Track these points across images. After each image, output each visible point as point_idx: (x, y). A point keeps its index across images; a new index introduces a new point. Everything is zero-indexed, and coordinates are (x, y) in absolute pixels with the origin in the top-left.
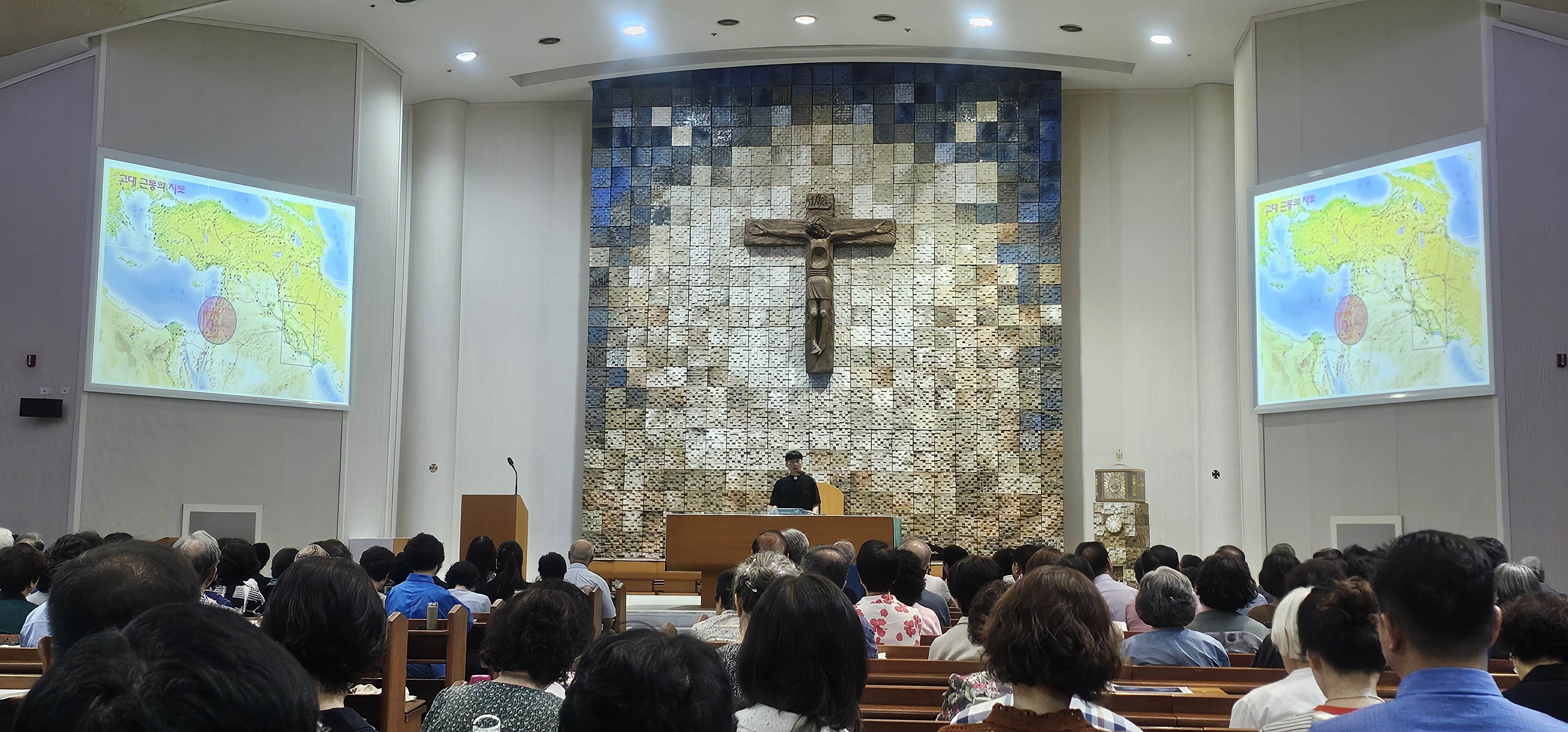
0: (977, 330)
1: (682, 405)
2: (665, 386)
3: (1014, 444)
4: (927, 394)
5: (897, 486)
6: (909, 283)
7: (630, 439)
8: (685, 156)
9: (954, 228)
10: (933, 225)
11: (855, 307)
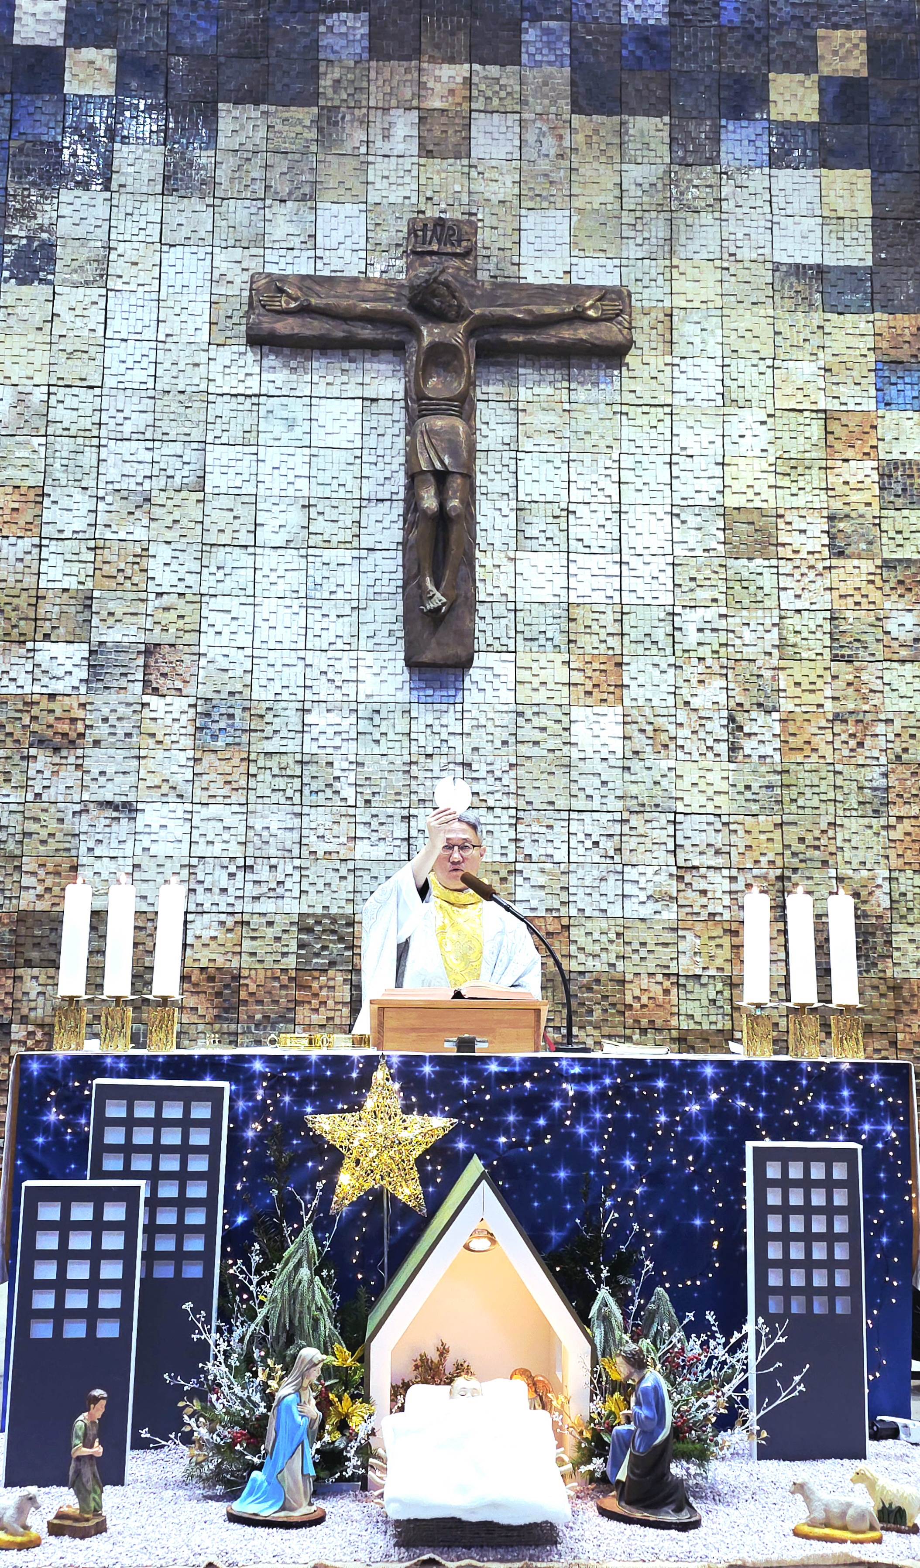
0: (830, 568)
1: (72, 742)
2: (27, 690)
4: (709, 726)
5: (636, 957)
6: (660, 450)
8: (97, 119)
9: (771, 320)
10: (719, 312)
11: (527, 506)
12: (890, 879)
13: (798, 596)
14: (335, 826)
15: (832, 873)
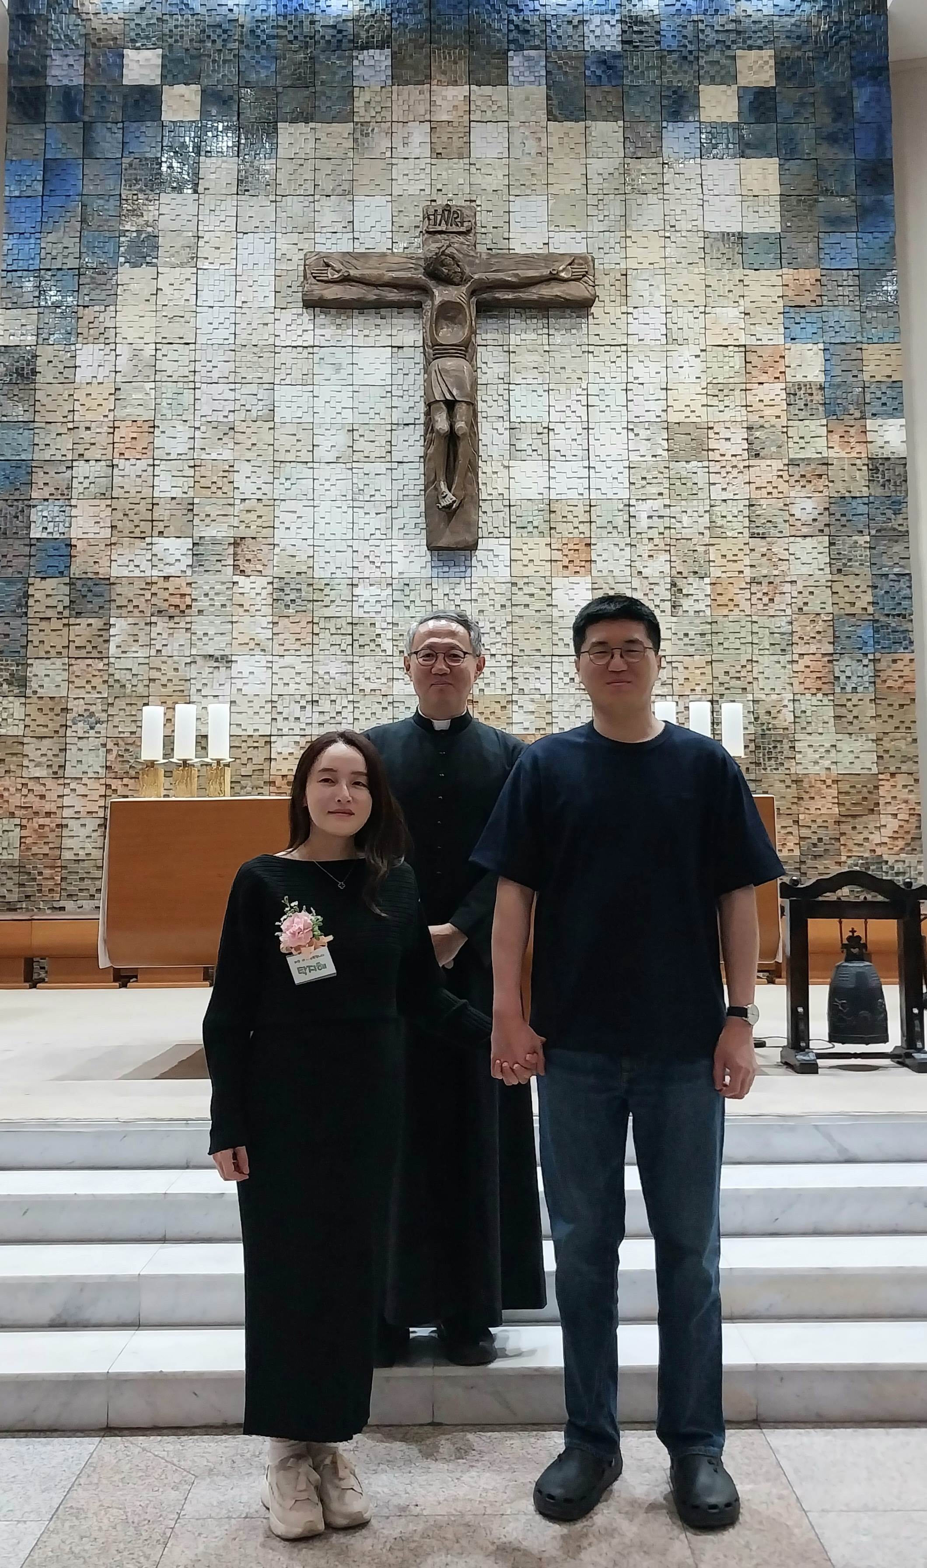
0: (749, 466)
1: (183, 612)
2: (148, 574)
3: (824, 680)
4: (656, 588)
6: (618, 380)
7: (77, 676)
8: (187, 139)
9: (703, 277)
10: (663, 271)
11: (517, 426)
12: (794, 700)
13: (724, 489)
14: (378, 670)
15: (750, 697)
